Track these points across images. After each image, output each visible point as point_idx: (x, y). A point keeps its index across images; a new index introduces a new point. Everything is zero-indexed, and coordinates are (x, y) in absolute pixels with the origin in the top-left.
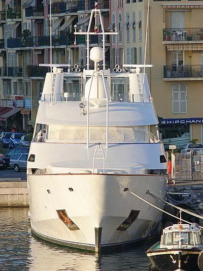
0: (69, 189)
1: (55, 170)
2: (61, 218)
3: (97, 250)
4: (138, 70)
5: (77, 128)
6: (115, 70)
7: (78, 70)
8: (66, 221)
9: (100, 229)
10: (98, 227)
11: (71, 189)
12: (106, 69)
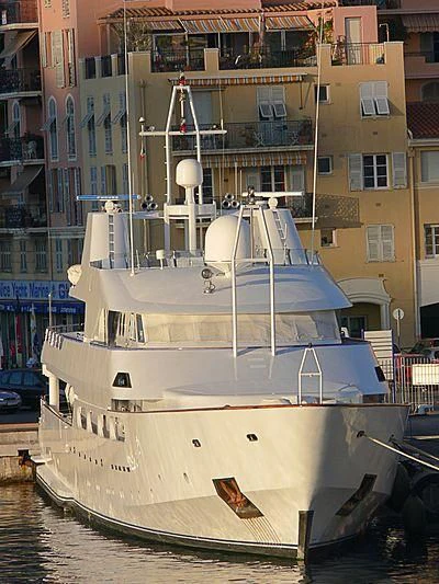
0: (248, 436)
1: (188, 401)
2: (222, 494)
3: (301, 555)
4: (273, 203)
5: (203, 318)
6: (226, 204)
7: (153, 206)
8: (233, 500)
9: (310, 513)
10: (305, 509)
11: (253, 437)
12: (204, 203)
